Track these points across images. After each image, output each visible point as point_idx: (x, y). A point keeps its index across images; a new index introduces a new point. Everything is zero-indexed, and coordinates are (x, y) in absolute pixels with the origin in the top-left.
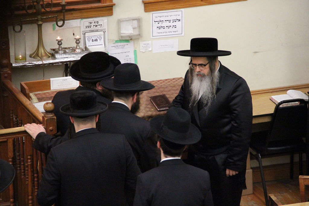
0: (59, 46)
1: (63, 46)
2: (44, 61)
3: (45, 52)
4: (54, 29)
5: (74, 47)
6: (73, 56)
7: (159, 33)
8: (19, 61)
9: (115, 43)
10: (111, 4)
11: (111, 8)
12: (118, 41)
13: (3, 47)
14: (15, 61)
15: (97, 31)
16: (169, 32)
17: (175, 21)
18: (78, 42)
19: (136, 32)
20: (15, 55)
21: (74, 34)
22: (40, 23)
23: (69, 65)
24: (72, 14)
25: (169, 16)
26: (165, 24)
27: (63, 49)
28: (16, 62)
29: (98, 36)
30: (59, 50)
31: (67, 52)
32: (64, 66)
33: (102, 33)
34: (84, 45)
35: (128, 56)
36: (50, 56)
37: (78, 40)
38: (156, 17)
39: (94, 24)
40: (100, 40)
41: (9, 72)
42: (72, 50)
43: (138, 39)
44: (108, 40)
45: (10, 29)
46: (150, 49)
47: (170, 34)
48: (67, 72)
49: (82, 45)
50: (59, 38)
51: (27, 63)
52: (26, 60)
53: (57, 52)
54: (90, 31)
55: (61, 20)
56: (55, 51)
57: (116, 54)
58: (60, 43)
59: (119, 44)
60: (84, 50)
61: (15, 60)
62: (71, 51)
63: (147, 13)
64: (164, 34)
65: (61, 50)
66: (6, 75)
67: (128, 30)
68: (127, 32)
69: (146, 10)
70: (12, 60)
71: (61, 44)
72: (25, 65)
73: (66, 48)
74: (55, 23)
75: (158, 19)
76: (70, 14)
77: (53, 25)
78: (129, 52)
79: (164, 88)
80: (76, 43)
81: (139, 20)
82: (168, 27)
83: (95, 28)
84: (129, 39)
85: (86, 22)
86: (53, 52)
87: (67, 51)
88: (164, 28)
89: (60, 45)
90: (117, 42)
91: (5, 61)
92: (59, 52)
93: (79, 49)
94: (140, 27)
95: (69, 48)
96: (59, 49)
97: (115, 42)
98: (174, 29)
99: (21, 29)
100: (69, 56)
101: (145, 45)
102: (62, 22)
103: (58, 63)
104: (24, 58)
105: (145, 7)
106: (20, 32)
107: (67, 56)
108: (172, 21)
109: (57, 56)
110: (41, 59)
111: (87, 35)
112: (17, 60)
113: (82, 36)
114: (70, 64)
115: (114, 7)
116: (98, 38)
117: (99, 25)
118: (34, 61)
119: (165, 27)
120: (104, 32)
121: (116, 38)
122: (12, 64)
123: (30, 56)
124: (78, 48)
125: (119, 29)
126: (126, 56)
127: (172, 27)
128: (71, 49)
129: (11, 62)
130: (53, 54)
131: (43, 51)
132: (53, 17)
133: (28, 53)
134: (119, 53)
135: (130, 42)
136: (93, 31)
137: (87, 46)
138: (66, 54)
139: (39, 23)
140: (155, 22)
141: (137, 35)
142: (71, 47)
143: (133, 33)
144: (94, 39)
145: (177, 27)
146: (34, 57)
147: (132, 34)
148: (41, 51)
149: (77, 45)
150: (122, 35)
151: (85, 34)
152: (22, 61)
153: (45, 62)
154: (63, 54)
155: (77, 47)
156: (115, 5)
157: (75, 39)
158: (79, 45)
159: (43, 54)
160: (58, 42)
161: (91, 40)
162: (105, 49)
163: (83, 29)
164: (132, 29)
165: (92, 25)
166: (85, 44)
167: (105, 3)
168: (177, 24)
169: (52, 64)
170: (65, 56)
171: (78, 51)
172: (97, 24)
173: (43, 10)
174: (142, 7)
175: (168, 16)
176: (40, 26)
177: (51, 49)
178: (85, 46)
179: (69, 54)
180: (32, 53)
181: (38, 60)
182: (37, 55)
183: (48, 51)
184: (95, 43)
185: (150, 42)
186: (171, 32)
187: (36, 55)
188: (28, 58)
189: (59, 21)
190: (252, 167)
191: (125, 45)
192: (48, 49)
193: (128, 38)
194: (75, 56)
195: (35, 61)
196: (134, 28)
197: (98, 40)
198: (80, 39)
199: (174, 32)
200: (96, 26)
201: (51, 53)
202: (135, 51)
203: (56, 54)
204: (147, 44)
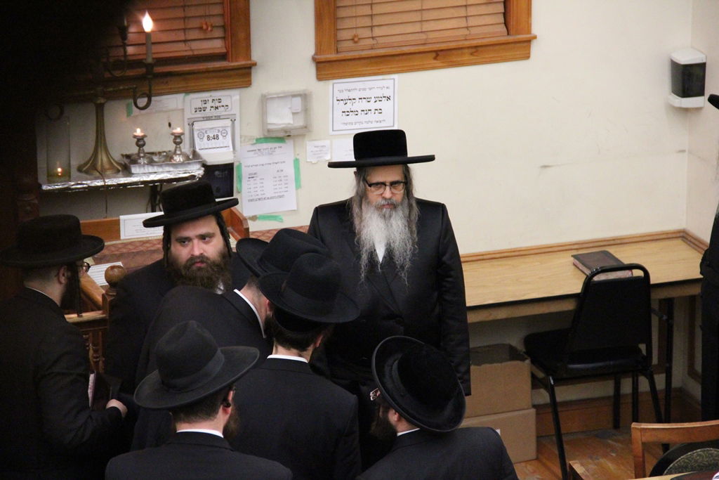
0: (139, 150)
1: (147, 149)
2: (106, 181)
3: (110, 161)
4: (129, 113)
5: (170, 151)
6: (167, 169)
7: (346, 124)
8: (57, 179)
9: (254, 144)
10: (249, 62)
11: (247, 70)
12: (260, 139)
14: (48, 180)
15: (218, 118)
16: (367, 122)
17: (379, 99)
18: (178, 140)
19: (300, 122)
20: (48, 168)
21: (170, 125)
22: (102, 101)
23: (159, 189)
24: (167, 82)
25: (368, 90)
26: (359, 106)
27: (148, 155)
28: (49, 182)
29: (221, 129)
30: (140, 157)
31: (156, 162)
32: (148, 190)
33: (228, 122)
34: (191, 147)
35: (282, 171)
36: (120, 168)
37: (179, 137)
38: (341, 91)
39: (213, 105)
40: (224, 136)
41: (36, 201)
42: (167, 156)
43: (303, 136)
44: (241, 138)
46: (328, 157)
47: (370, 125)
48: (155, 201)
49: (186, 147)
50: (139, 132)
51: (73, 183)
52: (70, 177)
53: (135, 162)
54: (203, 118)
55: (142, 96)
56: (132, 160)
57: (256, 166)
58: (140, 142)
59: (265, 146)
60: (191, 157)
61: (48, 177)
62: (163, 159)
63: (322, 83)
64: (357, 126)
65: (143, 157)
66: (28, 208)
67: (281, 117)
68: (280, 122)
69: (321, 76)
70: (42, 177)
71: (144, 145)
72: (68, 189)
73: (152, 153)
74: (131, 101)
75: (345, 95)
76: (163, 83)
77: (128, 105)
78: (284, 162)
80: (175, 143)
81: (305, 97)
82: (365, 112)
83: (214, 113)
84: (283, 136)
85: (196, 99)
86: (127, 161)
87: (156, 158)
88: (356, 113)
89: (140, 146)
90: (258, 141)
91: (27, 180)
92: (139, 161)
93: (179, 155)
94: (306, 110)
95: (160, 153)
96: (138, 155)
97: (255, 141)
98: (378, 117)
99: (62, 113)
100: (160, 170)
101: (316, 149)
102: (146, 100)
103: (136, 183)
104: (67, 174)
105: (318, 69)
106: (58, 118)
107: (155, 169)
108: (373, 100)
109: (135, 169)
110: (102, 176)
111: (197, 126)
112: (52, 177)
113: (187, 128)
114: (161, 185)
115: (253, 71)
116: (219, 134)
117: (223, 106)
118: (87, 180)
119: (360, 112)
120: (233, 121)
121: (256, 132)
122: (40, 186)
123: (80, 170)
124: (178, 152)
125: (263, 113)
126: (278, 171)
127: (373, 111)
128: (164, 156)
129: (39, 181)
130: (125, 164)
131: (105, 159)
132: (128, 89)
133: (75, 163)
134: (263, 165)
135: (287, 141)
136: (209, 119)
137: (197, 150)
138: (153, 166)
139: (99, 102)
140: (337, 100)
141: (302, 128)
142: (164, 152)
143: (292, 122)
144: (211, 135)
145: (383, 111)
146: (87, 172)
147: (290, 126)
148: (103, 158)
149: (176, 147)
150: (270, 127)
151: (193, 124)
152: (62, 179)
153: (109, 182)
154: (147, 164)
155: (176, 150)
156: (255, 64)
157: (173, 134)
158: (180, 147)
159: (107, 166)
160: (136, 140)
161: (205, 138)
162: (235, 157)
163: (189, 114)
164: (291, 116)
165: (208, 105)
166: (193, 144)
167: (236, 61)
168: (384, 105)
169: (125, 185)
170: (151, 169)
171: (178, 159)
172: (217, 104)
173: (107, 75)
174: (312, 70)
175: (364, 89)
176: (100, 109)
177: (123, 155)
178: (192, 149)
179: (161, 166)
180: (82, 162)
181: (96, 178)
182: (94, 167)
183: (116, 159)
184: (213, 143)
185: (327, 143)
186: (372, 122)
187: (90, 167)
188: (74, 172)
189: (139, 97)
190: (536, 403)
191: (275, 148)
192: (116, 155)
193: (281, 135)
194: (171, 169)
195: (90, 180)
196: (294, 114)
197: (220, 137)
198: (183, 134)
199: (377, 122)
200: (217, 108)
201: (123, 163)
202: (296, 161)
203: (132, 166)
204: (322, 146)
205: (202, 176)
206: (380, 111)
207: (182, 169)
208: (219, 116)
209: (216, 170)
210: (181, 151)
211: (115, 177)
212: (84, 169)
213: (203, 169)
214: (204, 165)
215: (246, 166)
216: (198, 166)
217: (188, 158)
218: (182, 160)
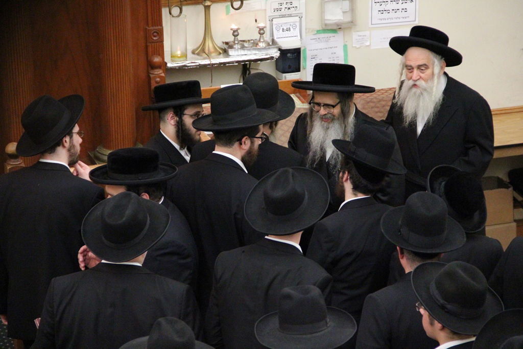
0: (235, 38)
1: (239, 38)
2: (212, 60)
3: (215, 47)
5: (256, 39)
6: (254, 52)
7: (381, 19)
8: (177, 59)
9: (316, 34)
12: (320, 30)
13: (155, 38)
14: (171, 60)
15: (290, 16)
16: (396, 18)
17: (405, 1)
18: (262, 32)
19: (348, 18)
20: (171, 51)
21: (256, 21)
22: (208, 3)
23: (248, 66)
26: (390, 6)
27: (241, 42)
28: (173, 61)
29: (292, 24)
30: (235, 44)
31: (246, 47)
32: (241, 67)
33: (297, 19)
34: (270, 36)
35: (335, 53)
36: (221, 52)
37: (263, 29)
39: (286, 6)
41: (163, 75)
42: (254, 43)
43: (350, 28)
44: (306, 30)
45: (165, 11)
46: (368, 44)
47: (398, 20)
49: (267, 37)
50: (235, 27)
51: (189, 62)
52: (186, 57)
53: (231, 47)
54: (280, 16)
56: (229, 46)
57: (317, 50)
58: (235, 33)
59: (326, 35)
60: (271, 44)
61: (171, 57)
62: (251, 45)
64: (389, 21)
65: (237, 44)
66: (158, 79)
67: (335, 15)
68: (334, 19)
70: (167, 58)
71: (238, 35)
72: (185, 66)
73: (244, 41)
74: (229, 4)
77: (227, 7)
78: (336, 47)
79: (386, 101)
80: (260, 33)
82: (395, 11)
83: (287, 12)
84: (336, 29)
85: (274, 2)
86: (226, 47)
87: (246, 45)
88: (389, 12)
89: (235, 36)
90: (318, 32)
91: (157, 59)
92: (234, 46)
93: (263, 42)
94: (353, 10)
95: (249, 41)
96: (234, 42)
97: (316, 32)
98: (404, 14)
99: (181, 12)
100: (249, 52)
101: (359, 38)
102: (240, 2)
103: (232, 62)
104: (185, 56)
106: (179, 16)
107: (246, 52)
108: (401, 2)
109: (231, 52)
110: (209, 56)
111: (275, 21)
112: (173, 57)
113: (268, 23)
114: (250, 64)
116: (291, 27)
117: (293, 7)
118: (199, 60)
119: (391, 11)
120: (301, 18)
121: (317, 26)
122: (166, 64)
123: (193, 53)
124: (262, 40)
125: (322, 12)
126: (332, 54)
127: (400, 10)
129: (166, 60)
130: (225, 49)
131: (211, 45)
133: (190, 48)
134: (321, 49)
135: (338, 32)
136: (283, 16)
137: (275, 38)
138: (244, 50)
139: (206, 4)
140: (375, 3)
141: (349, 23)
142: (252, 40)
143: (342, 18)
144: (285, 28)
145: (408, 10)
146: (198, 54)
147: (341, 21)
148: (209, 44)
149: (260, 37)
150: (327, 22)
151: (272, 20)
152: (181, 59)
153: (214, 61)
154: (240, 49)
155: (260, 39)
157: (258, 27)
158: (263, 37)
159: (212, 49)
160: (232, 31)
161: (281, 30)
162: (301, 43)
163: (270, 13)
164: (342, 14)
165: (284, 6)
166: (272, 34)
168: (409, 6)
169: (224, 64)
170: (242, 52)
171: (262, 45)
172: (290, 6)
176: (207, 8)
177: (223, 43)
178: (271, 38)
179: (249, 50)
180: (195, 47)
181: (205, 59)
182: (203, 51)
183: (218, 45)
184: (286, 33)
185: (367, 33)
186: (399, 18)
187: (201, 51)
188: (190, 55)
189: (235, 1)
191: (330, 37)
192: (219, 42)
193: (335, 27)
194: (257, 52)
196: (344, 12)
197: (291, 29)
198: (265, 27)
199: (404, 18)
200: (289, 8)
201: (223, 48)
202: (345, 46)
203: (229, 50)
204: (363, 36)
205: (279, 57)
206: (405, 10)
207: (264, 52)
208: (291, 14)
209: (289, 53)
210: (264, 39)
211: (218, 58)
212: (196, 52)
213: (279, 52)
214: (280, 49)
215: (309, 50)
216: (276, 50)
217: (269, 44)
218: (264, 46)
